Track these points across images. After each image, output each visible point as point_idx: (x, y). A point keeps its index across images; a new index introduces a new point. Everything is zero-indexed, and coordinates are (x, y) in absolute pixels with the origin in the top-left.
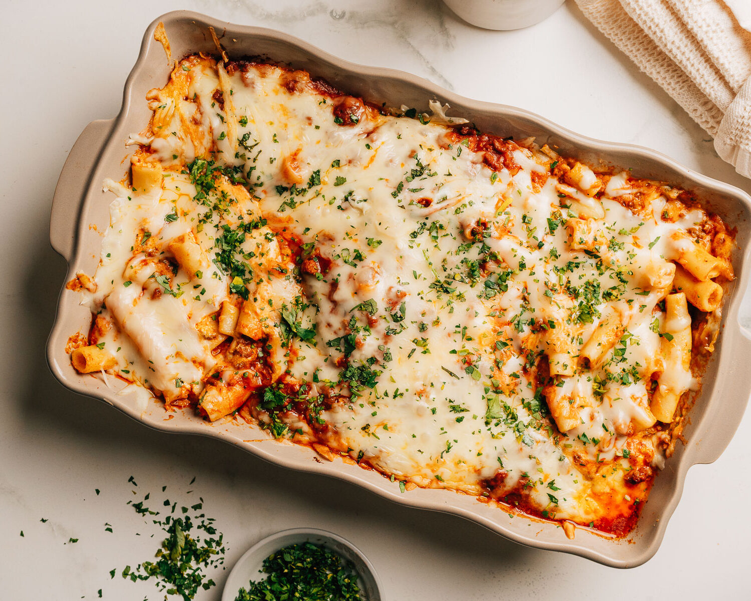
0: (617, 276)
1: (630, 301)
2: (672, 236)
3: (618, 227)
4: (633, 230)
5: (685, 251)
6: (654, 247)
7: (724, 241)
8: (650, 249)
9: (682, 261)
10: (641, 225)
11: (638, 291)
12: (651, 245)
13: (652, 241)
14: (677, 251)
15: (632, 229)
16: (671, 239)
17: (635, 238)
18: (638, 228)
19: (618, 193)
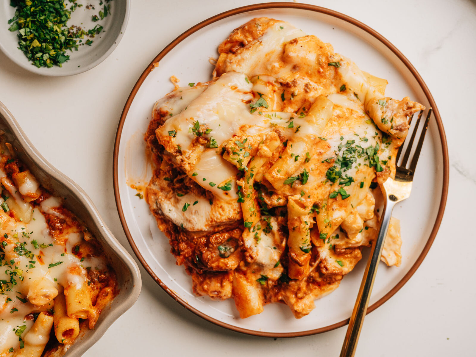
0: (10, 274)
1: (9, 300)
2: (71, 268)
3: (33, 237)
4: (43, 246)
5: (72, 286)
6: (53, 269)
7: (107, 294)
8: (49, 268)
9: (66, 292)
10: (51, 245)
11: (19, 296)
12: (51, 265)
13: (54, 263)
14: (67, 281)
15: (43, 244)
16: (69, 270)
17: (41, 253)
18: (47, 247)
19: (48, 211)
